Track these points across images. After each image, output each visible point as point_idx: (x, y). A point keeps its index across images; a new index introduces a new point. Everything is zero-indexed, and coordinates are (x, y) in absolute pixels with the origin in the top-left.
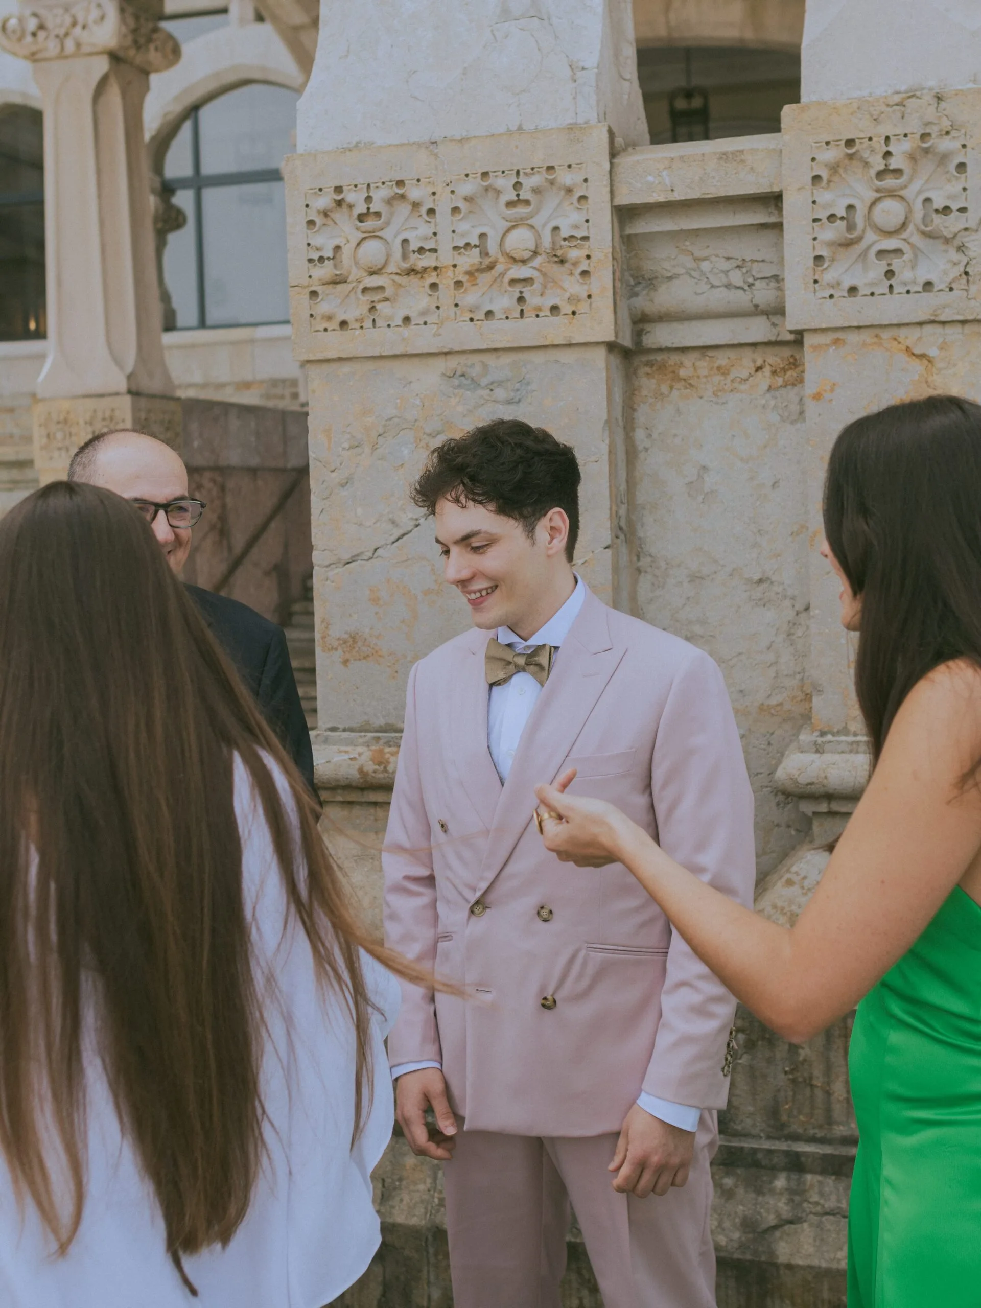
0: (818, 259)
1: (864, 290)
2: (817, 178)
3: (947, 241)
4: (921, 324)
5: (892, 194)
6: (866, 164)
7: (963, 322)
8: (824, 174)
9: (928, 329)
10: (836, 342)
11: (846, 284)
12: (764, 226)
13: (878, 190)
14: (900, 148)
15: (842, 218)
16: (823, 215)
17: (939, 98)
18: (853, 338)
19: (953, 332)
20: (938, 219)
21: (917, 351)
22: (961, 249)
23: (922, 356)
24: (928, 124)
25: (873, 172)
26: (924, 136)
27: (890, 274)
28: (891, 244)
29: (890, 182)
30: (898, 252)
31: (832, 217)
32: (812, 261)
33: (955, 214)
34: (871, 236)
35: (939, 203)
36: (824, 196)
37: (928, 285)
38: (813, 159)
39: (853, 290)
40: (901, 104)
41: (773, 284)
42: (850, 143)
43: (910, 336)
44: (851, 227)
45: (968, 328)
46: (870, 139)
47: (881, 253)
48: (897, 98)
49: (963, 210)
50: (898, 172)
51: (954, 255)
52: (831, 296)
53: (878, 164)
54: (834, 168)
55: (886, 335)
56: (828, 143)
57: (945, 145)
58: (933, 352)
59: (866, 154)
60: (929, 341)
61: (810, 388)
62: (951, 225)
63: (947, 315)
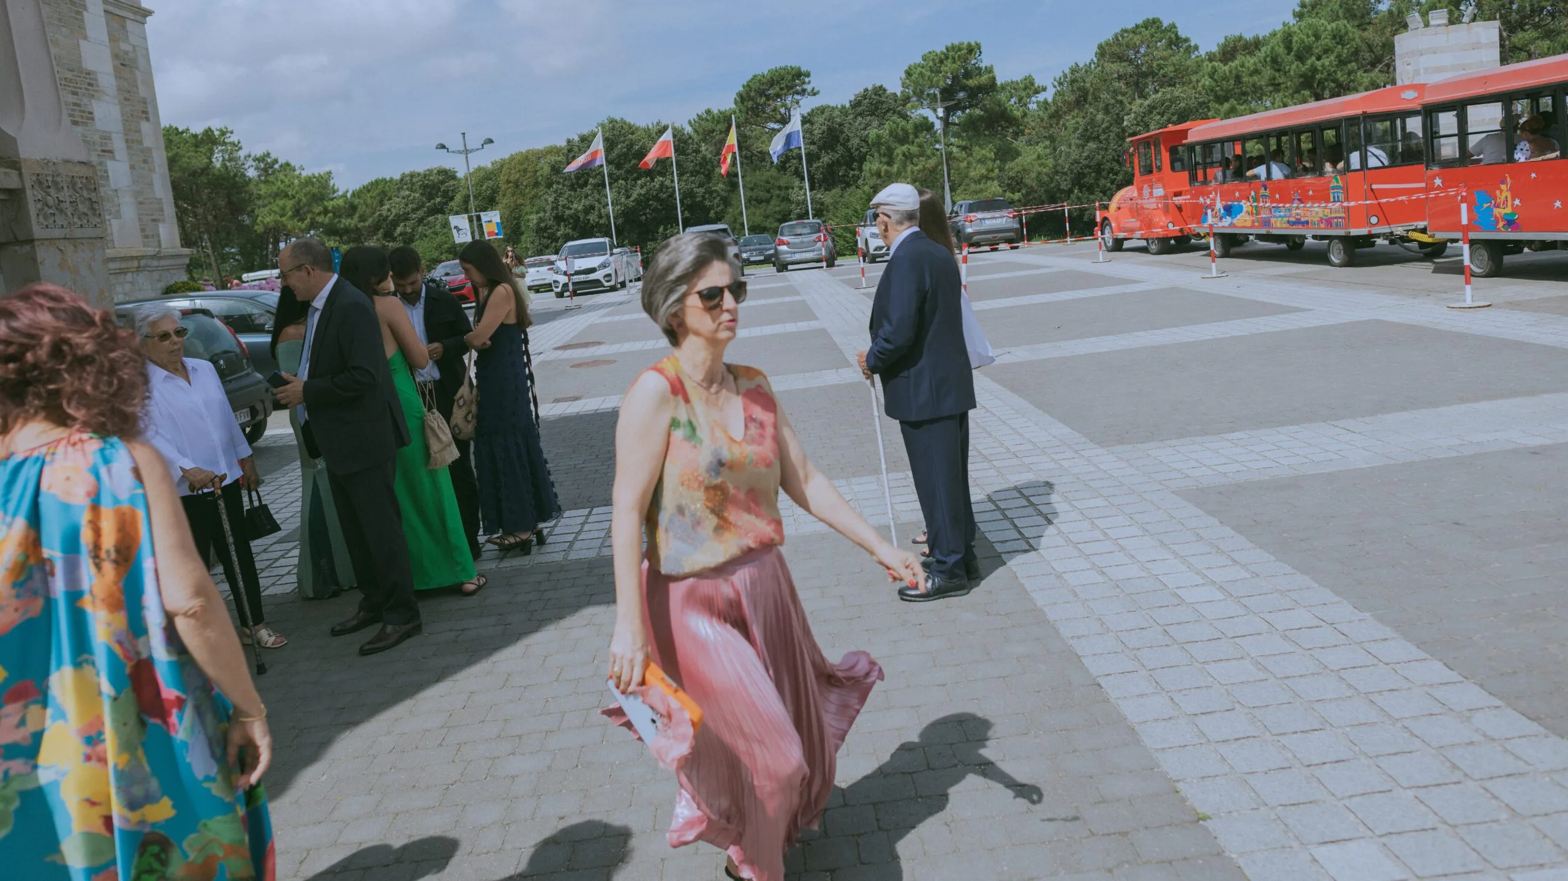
0: (37, 215)
1: (49, 226)
3: (63, 212)
4: (61, 239)
5: (48, 194)
6: (41, 183)
7: (70, 239)
9: (63, 241)
10: (44, 244)
11: (45, 224)
13: (45, 192)
14: (49, 179)
15: (41, 201)
17: (54, 164)
18: (46, 243)
20: (61, 205)
21: (61, 248)
22: (66, 214)
23: (61, 250)
24: (53, 172)
26: (53, 176)
27: (55, 221)
28: (52, 211)
29: (48, 190)
30: (54, 214)
31: (38, 200)
32: (35, 215)
34: (46, 208)
35: (60, 199)
36: (35, 193)
37: (62, 226)
38: (30, 180)
39: (47, 226)
40: (46, 164)
42: (38, 175)
43: (58, 243)
44: (43, 204)
45: (71, 241)
46: (42, 174)
47: (51, 214)
48: (45, 161)
49: (65, 202)
50: (50, 187)
51: (65, 216)
52: (41, 228)
53: (45, 184)
54: (35, 183)
55: (54, 242)
56: (33, 174)
57: (58, 179)
58: (64, 249)
59: (42, 180)
60: (61, 244)
61: (39, 260)
62: (63, 206)
63: (68, 236)
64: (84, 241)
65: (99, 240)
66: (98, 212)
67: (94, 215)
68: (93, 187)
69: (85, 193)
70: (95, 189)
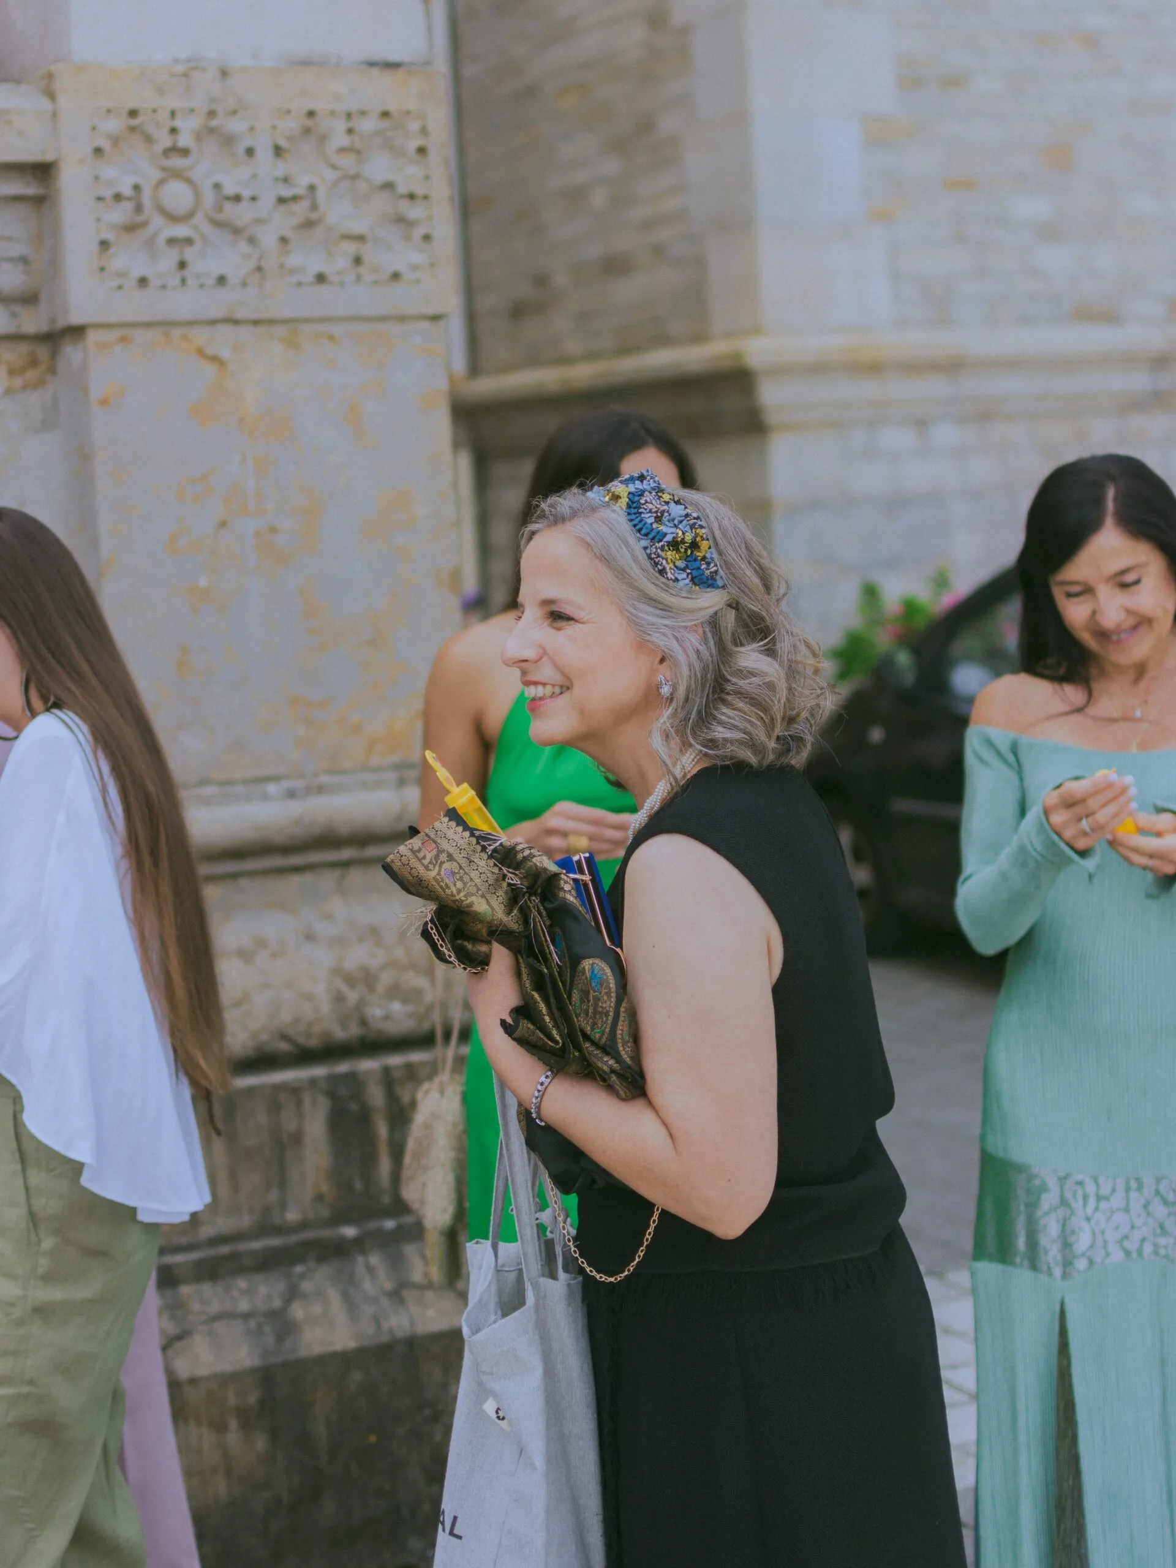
0: (104, 244)
1: (155, 282)
2: (98, 151)
3: (237, 231)
4: (213, 322)
5: (178, 175)
6: (149, 139)
7: (256, 322)
8: (105, 145)
9: (221, 329)
10: (124, 340)
11: (136, 273)
12: (17, 199)
13: (164, 169)
14: (188, 126)
15: (129, 199)
16: (108, 193)
17: (224, 73)
18: (142, 336)
19: (245, 332)
20: (230, 209)
21: (210, 351)
22: (252, 241)
23: (214, 359)
24: (214, 100)
25: (159, 148)
26: (212, 114)
27: (182, 265)
28: (181, 231)
29: (176, 162)
30: (189, 241)
31: (118, 197)
32: (95, 247)
33: (245, 204)
34: (158, 221)
35: (230, 189)
36: (108, 172)
37: (222, 280)
38: (94, 129)
39: (143, 282)
40: (186, 75)
41: (21, 267)
42: (133, 113)
43: (201, 336)
44: (139, 209)
45: (262, 329)
46: (154, 111)
47: (172, 241)
48: (180, 69)
49: (254, 199)
50: (185, 152)
51: (244, 247)
52: (120, 287)
53: (164, 141)
54: (115, 141)
55: (176, 333)
56: (109, 111)
57: (236, 125)
58: (225, 353)
59: (151, 129)
60: (221, 342)
61: (96, 392)
62: (242, 214)
63: (242, 314)
64: (338, 330)
65: (425, 325)
66: (418, 232)
67: (408, 238)
68: (413, 145)
69: (379, 168)
70: (422, 150)
